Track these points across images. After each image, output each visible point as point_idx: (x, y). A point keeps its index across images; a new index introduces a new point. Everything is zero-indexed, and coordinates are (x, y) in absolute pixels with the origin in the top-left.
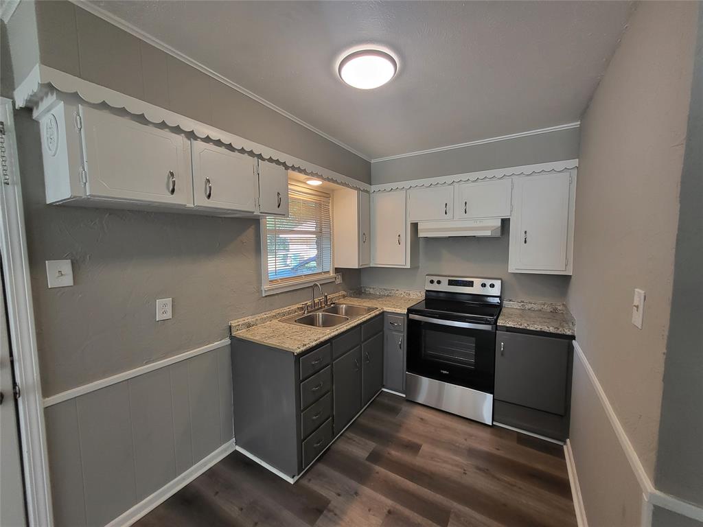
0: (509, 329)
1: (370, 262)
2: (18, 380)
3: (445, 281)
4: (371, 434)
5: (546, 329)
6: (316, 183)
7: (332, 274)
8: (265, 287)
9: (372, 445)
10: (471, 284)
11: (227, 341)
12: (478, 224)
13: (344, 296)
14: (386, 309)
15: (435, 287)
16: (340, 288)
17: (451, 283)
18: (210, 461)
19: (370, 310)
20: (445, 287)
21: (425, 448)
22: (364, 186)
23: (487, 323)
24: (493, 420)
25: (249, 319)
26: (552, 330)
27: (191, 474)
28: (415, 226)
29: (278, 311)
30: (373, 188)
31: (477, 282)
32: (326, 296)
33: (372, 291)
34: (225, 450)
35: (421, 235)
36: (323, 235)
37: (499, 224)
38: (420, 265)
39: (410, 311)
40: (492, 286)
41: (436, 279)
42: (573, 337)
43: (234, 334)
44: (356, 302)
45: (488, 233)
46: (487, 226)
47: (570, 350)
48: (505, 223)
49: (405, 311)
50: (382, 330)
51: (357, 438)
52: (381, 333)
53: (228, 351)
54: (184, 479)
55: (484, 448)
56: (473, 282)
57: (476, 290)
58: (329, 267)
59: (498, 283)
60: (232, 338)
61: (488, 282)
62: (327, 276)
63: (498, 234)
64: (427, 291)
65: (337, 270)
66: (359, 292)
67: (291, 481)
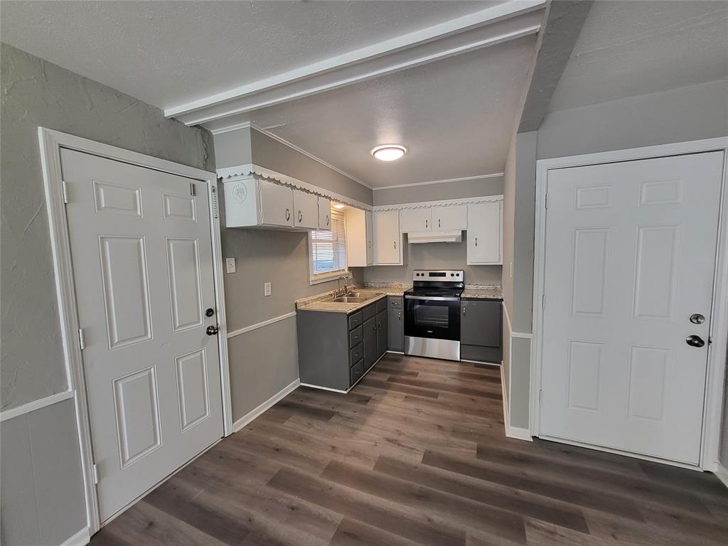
0: (468, 299)
1: (373, 261)
2: (219, 322)
3: (427, 274)
4: (386, 371)
5: (488, 297)
6: (340, 206)
7: (346, 271)
8: (312, 278)
9: (389, 376)
10: (444, 275)
11: (294, 313)
12: (447, 234)
13: (354, 288)
14: (388, 294)
15: (420, 279)
16: (351, 282)
17: (431, 275)
18: (289, 389)
19: (378, 294)
20: (427, 278)
21: (420, 374)
22: (369, 207)
23: (455, 296)
24: (461, 358)
25: (305, 300)
26: (491, 297)
27: (280, 395)
28: (406, 236)
29: (319, 296)
30: (375, 208)
31: (448, 273)
32: (346, 287)
33: (373, 285)
34: (295, 385)
35: (410, 241)
36: (339, 243)
37: (460, 234)
38: (409, 263)
39: (406, 293)
40: (458, 275)
41: (420, 273)
42: (502, 300)
43: (299, 308)
44: (366, 292)
45: (454, 240)
46: (452, 235)
47: (501, 307)
48: (464, 233)
49: (403, 294)
50: (386, 309)
51: (378, 374)
52: (385, 311)
53: (295, 319)
54: (278, 397)
55: (456, 370)
56: (445, 273)
57: (448, 278)
58: (344, 266)
59: (461, 273)
60: (297, 310)
61: (455, 273)
62: (343, 272)
63: (460, 241)
64: (415, 281)
65: (350, 269)
66: (363, 286)
67: (345, 392)
